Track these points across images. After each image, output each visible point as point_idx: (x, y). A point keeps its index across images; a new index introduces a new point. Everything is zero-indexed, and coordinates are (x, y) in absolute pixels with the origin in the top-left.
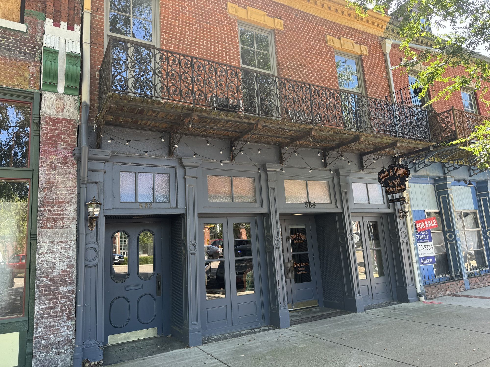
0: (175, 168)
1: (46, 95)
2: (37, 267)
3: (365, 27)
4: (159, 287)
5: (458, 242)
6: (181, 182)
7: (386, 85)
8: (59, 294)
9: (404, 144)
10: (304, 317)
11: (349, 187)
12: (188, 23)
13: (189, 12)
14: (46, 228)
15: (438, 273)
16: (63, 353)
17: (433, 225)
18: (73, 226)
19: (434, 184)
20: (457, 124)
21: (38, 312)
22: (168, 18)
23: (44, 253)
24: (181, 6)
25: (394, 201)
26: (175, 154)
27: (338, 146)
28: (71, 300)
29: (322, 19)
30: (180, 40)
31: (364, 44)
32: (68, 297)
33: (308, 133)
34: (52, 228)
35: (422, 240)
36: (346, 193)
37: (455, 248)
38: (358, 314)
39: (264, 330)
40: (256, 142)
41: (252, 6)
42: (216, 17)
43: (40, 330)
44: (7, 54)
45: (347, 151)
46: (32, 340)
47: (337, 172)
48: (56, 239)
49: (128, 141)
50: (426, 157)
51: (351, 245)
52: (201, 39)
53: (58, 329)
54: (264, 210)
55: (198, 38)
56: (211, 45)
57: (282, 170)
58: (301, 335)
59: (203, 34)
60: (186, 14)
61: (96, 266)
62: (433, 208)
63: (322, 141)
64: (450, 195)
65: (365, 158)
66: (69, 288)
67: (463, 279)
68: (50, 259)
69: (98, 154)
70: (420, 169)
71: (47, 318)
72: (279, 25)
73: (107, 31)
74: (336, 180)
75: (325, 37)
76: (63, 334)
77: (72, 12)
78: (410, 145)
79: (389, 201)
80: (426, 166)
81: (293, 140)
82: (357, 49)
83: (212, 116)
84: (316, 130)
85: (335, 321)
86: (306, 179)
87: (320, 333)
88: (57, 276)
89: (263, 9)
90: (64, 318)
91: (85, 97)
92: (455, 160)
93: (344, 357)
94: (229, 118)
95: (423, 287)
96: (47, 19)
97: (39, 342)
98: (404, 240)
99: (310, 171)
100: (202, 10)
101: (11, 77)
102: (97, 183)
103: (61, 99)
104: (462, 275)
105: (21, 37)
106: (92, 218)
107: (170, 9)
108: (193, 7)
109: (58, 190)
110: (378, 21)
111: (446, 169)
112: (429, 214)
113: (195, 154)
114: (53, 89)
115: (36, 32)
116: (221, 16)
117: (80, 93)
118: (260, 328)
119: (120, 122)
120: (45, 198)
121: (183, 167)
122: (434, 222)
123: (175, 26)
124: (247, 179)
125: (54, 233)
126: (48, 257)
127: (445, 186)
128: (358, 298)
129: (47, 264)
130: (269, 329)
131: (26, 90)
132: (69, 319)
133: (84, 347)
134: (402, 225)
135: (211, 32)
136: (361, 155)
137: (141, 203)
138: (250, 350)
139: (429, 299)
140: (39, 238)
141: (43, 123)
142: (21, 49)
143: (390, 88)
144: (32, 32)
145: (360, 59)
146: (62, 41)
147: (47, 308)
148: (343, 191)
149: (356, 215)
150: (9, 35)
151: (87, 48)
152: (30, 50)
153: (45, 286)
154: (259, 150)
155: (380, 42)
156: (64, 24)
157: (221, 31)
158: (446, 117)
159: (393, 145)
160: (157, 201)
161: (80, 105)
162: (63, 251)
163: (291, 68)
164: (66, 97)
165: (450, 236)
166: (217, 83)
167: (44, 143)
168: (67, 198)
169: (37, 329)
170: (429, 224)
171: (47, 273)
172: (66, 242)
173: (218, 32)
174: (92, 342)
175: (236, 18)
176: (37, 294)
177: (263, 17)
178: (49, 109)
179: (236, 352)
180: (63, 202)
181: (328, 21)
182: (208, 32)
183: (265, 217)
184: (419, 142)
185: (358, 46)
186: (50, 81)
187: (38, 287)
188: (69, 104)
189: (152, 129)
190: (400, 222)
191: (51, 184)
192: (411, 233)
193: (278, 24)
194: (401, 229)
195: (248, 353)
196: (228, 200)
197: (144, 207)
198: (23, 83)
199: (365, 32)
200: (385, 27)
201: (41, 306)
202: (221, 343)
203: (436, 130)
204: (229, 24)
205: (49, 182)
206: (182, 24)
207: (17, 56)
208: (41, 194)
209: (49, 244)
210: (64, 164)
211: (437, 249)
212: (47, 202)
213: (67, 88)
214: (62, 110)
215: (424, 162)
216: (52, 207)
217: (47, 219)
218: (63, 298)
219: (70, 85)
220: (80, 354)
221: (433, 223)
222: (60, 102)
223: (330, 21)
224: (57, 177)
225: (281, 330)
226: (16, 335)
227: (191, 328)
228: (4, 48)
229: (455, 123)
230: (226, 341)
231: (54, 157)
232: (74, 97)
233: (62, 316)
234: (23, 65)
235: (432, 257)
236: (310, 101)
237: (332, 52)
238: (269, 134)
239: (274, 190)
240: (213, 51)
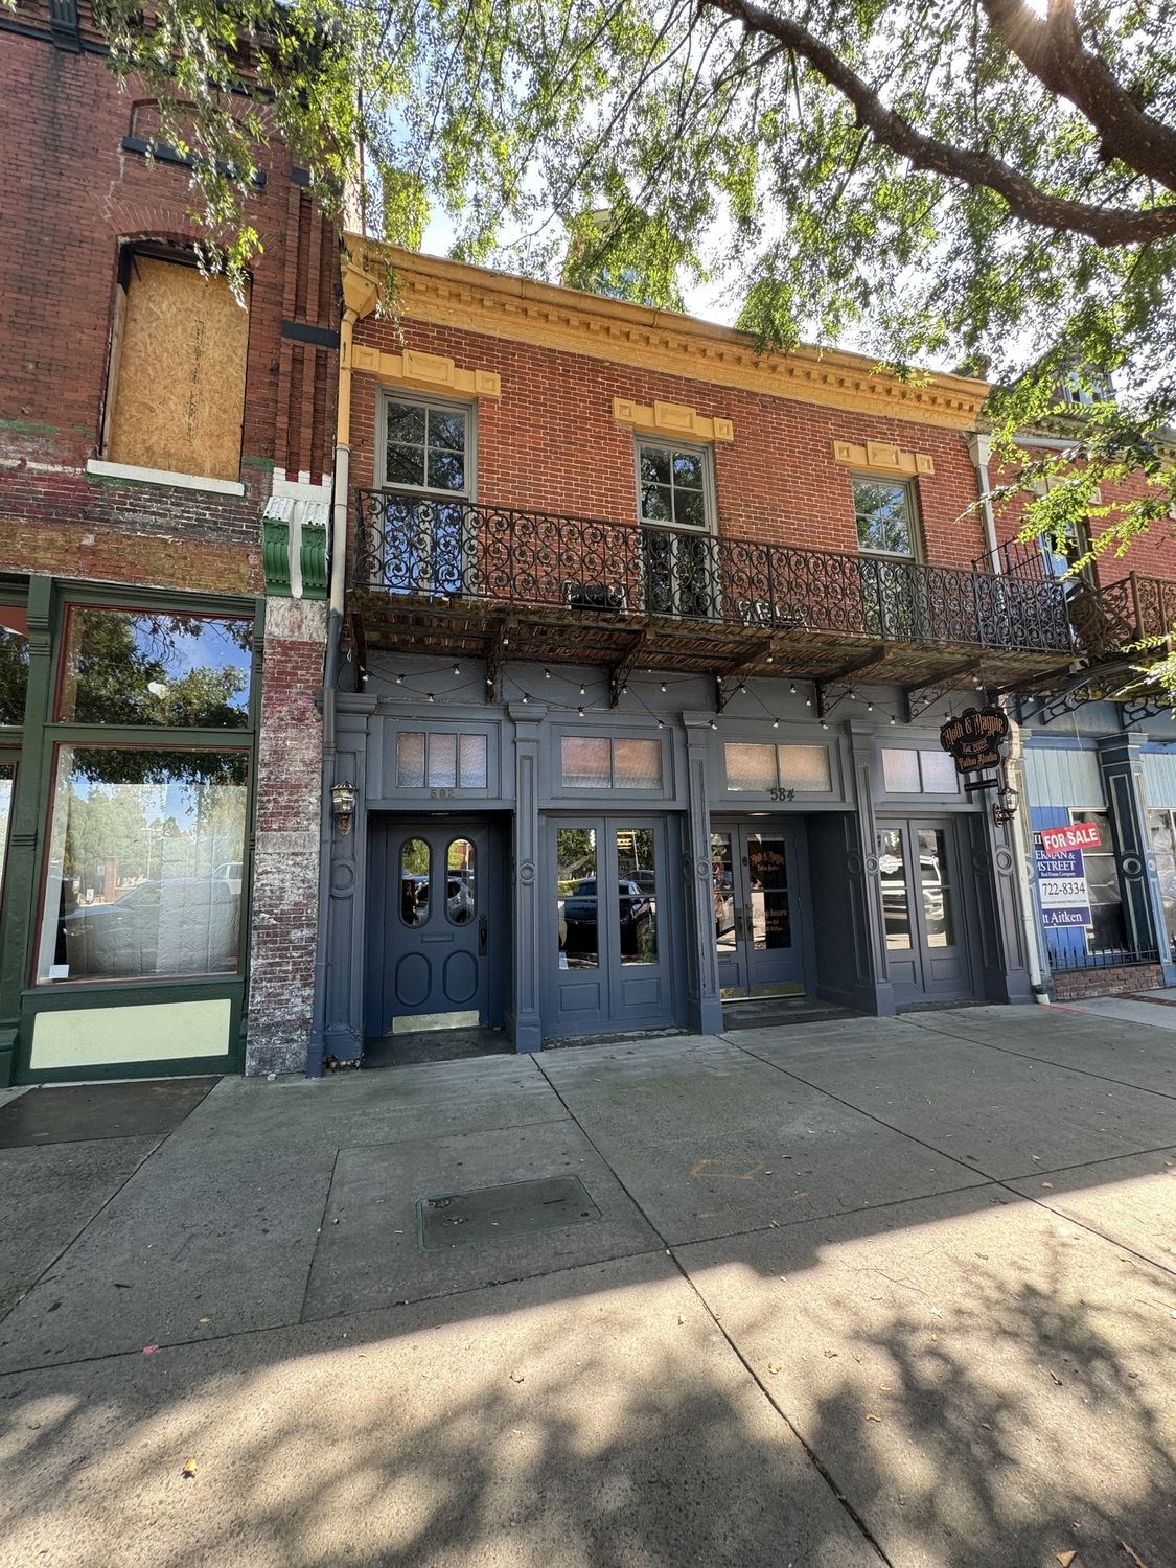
0: (498, 723)
1: (273, 603)
2: (256, 894)
3: (928, 415)
4: (483, 940)
5: (1152, 880)
6: (507, 748)
7: (974, 537)
8: (290, 942)
9: (999, 663)
10: (765, 1015)
11: (874, 759)
12: (530, 448)
13: (535, 426)
14: (269, 829)
15: (1096, 945)
16: (296, 1041)
17: (1087, 840)
18: (315, 828)
19: (1096, 751)
20: (1141, 613)
21: (256, 970)
22: (493, 442)
23: (266, 872)
24: (519, 417)
25: (982, 785)
26: (498, 699)
27: (843, 672)
28: (310, 954)
29: (823, 408)
30: (515, 482)
31: (925, 451)
32: (305, 948)
33: (762, 646)
34: (280, 829)
35: (1056, 871)
36: (865, 770)
37: (1142, 894)
38: (878, 1019)
39: (669, 1035)
40: (662, 669)
41: (665, 399)
42: (589, 430)
43: (258, 999)
44: (213, 536)
45: (862, 680)
46: (247, 1014)
47: (845, 726)
48: (284, 850)
49: (402, 676)
50: (1065, 690)
51: (872, 878)
52: (557, 476)
53: (288, 1000)
54: (679, 805)
55: (551, 475)
56: (576, 485)
57: (711, 723)
58: (734, 1052)
59: (562, 465)
60: (529, 431)
61: (351, 897)
62: (1093, 805)
63: (804, 662)
64: (1135, 774)
65: (914, 696)
66: (307, 933)
67: (1159, 963)
68: (277, 883)
69: (354, 700)
70: (1055, 716)
71: (270, 980)
72: (723, 430)
73: (380, 479)
74: (844, 743)
75: (829, 446)
76: (295, 1009)
77: (318, 453)
78: (1016, 665)
79: (969, 787)
80: (1068, 709)
81: (736, 662)
82: (907, 465)
83: (548, 620)
84: (782, 638)
85: (821, 1030)
86: (775, 741)
87: (775, 1052)
88: (288, 912)
89: (689, 404)
90: (298, 983)
91: (336, 602)
92: (1148, 696)
93: (791, 1107)
95: (1047, 974)
96: (276, 470)
97: (256, 1019)
98: (1003, 872)
99: (776, 725)
100: (561, 419)
101: (220, 575)
102: (354, 753)
103: (298, 607)
104: (1158, 953)
105: (236, 506)
106: (340, 814)
107: (497, 425)
108: (542, 416)
109: (290, 765)
110: (960, 396)
111: (1126, 716)
112: (1080, 817)
113: (527, 696)
114: (284, 591)
115: (260, 494)
116: (598, 426)
117: (329, 596)
118: (662, 1029)
119: (394, 643)
120: (269, 778)
121: (513, 721)
122: (1092, 835)
123: (505, 456)
124: (644, 743)
125: (283, 837)
126: (273, 879)
127: (1124, 755)
128: (882, 987)
129: (271, 891)
130: (681, 1033)
131: (242, 595)
132: (305, 985)
133: (326, 1033)
134: (1000, 839)
135: (576, 462)
136: (905, 690)
137: (434, 789)
138: (618, 1070)
139: (1062, 1001)
140: (259, 846)
141: (267, 651)
142: (236, 525)
143: (985, 542)
144: (254, 495)
145: (913, 484)
146: (301, 505)
147: (271, 964)
148: (859, 766)
149: (888, 816)
150: (216, 504)
151: (341, 515)
152: (250, 527)
153: (268, 928)
154: (663, 684)
155: (965, 444)
156: (304, 476)
157: (597, 457)
158: (1116, 598)
159: (971, 665)
160: (463, 785)
161: (329, 617)
162: (297, 870)
163: (749, 517)
164: (306, 604)
165: (1132, 866)
166: (561, 555)
167: (269, 686)
168: (306, 778)
169: (253, 997)
170: (1076, 839)
171: (270, 906)
172: (301, 854)
173: (592, 459)
174: (343, 1027)
175: (631, 428)
176: (254, 940)
177: (688, 419)
178: (277, 626)
179: (592, 1071)
180: (299, 786)
181: (838, 410)
182: (571, 461)
183: (682, 816)
184: (1036, 657)
185: (911, 456)
186: (278, 577)
187: (256, 928)
188: (310, 617)
189: (453, 652)
190: (996, 833)
191: (279, 754)
192: (1021, 855)
193: (721, 429)
194: (997, 847)
195: (610, 1076)
196: (606, 785)
197: (438, 796)
198: (239, 584)
199: (928, 426)
200: (977, 409)
201: (261, 961)
202: (578, 1050)
203: (1091, 628)
204: (615, 440)
205: (275, 752)
206: (519, 452)
207: (229, 539)
208: (262, 773)
209: (275, 856)
210: (300, 720)
211: (1098, 892)
212: (272, 787)
213: (306, 587)
214: (299, 627)
215: (1063, 703)
216: (280, 794)
217: (272, 815)
218: (296, 948)
219: (311, 581)
220: (318, 1046)
221: (1088, 836)
222: (296, 613)
223: (842, 411)
224: (288, 743)
225: (703, 1037)
226: (223, 1007)
227: (521, 1018)
228: (209, 527)
229: (1136, 612)
230: (586, 1049)
231: (285, 708)
232: (320, 602)
233: (294, 978)
234: (238, 553)
235: (1082, 911)
236: (769, 580)
237: (847, 473)
239: (701, 765)
240: (581, 497)
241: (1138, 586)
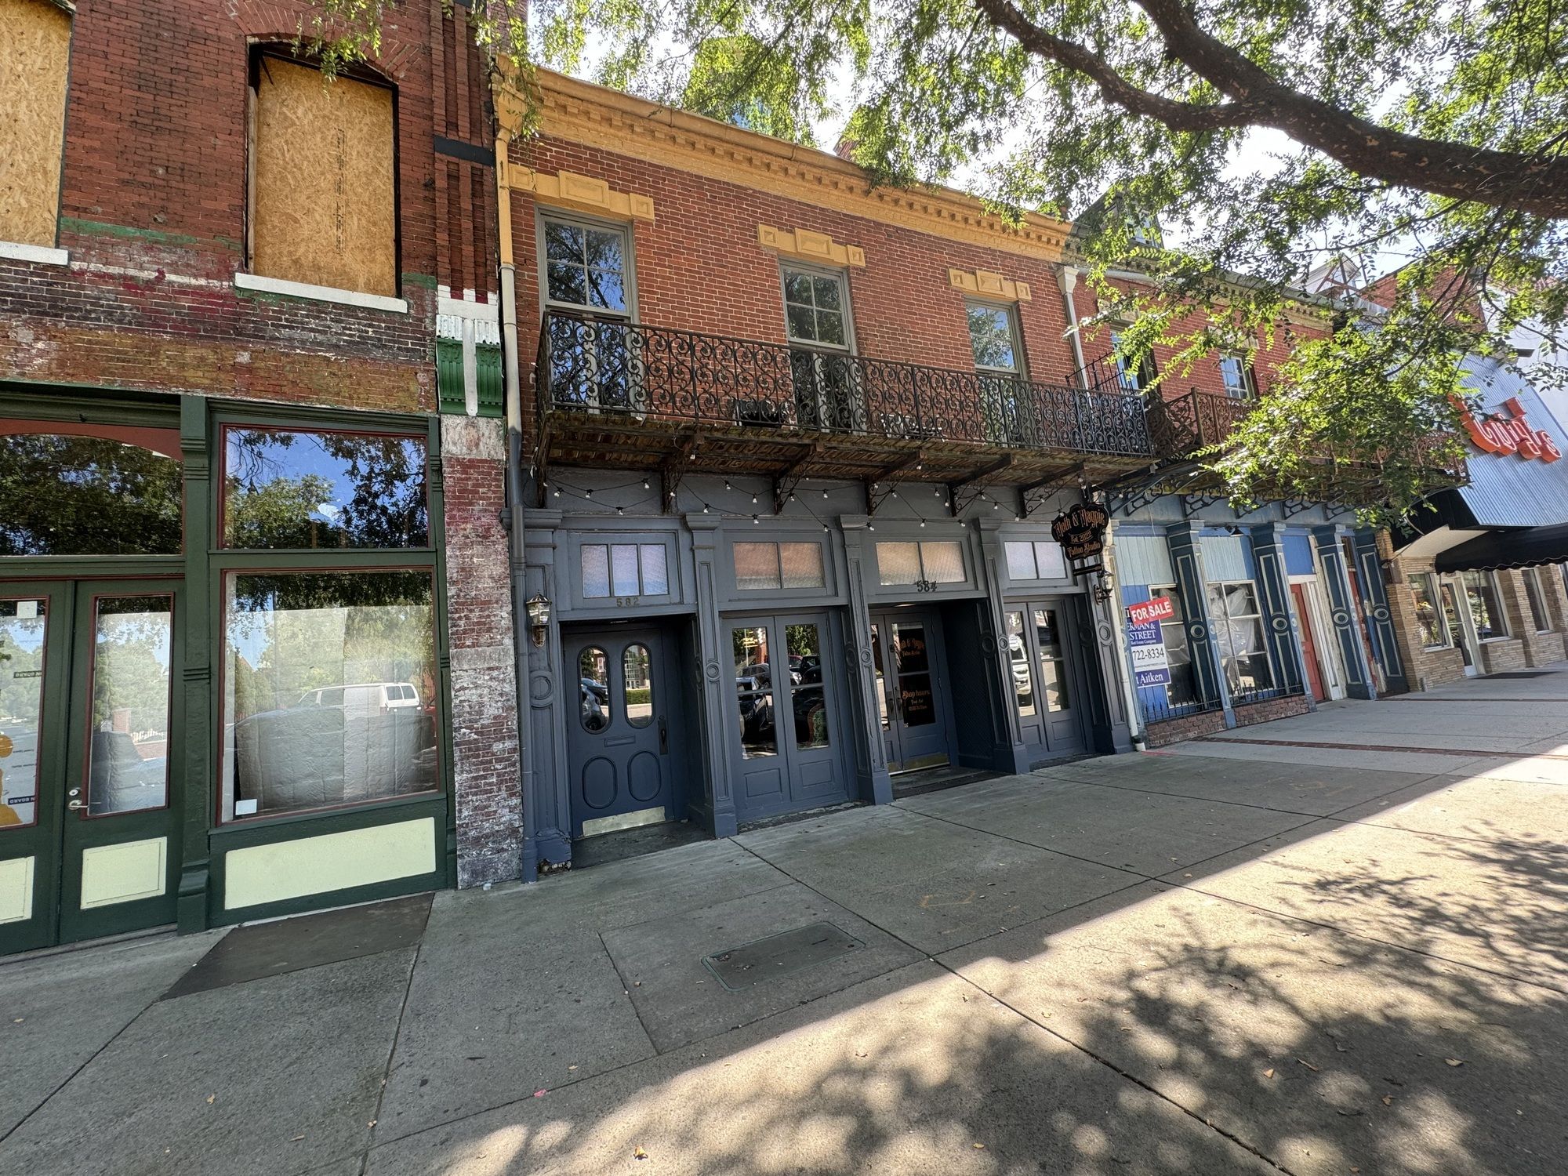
0: (675, 533)
1: (448, 421)
2: (454, 711)
3: (1023, 247)
4: (663, 739)
5: (1213, 642)
6: (685, 556)
7: (1067, 355)
8: (493, 755)
9: (1098, 466)
10: (921, 784)
11: (999, 551)
12: (686, 270)
13: (689, 249)
14: (463, 646)
15: (1174, 701)
16: (506, 850)
18: (508, 642)
19: (1166, 536)
20: (1201, 421)
21: (461, 785)
22: (651, 264)
23: (463, 689)
24: (673, 240)
25: (1085, 571)
26: (674, 509)
27: (974, 477)
28: (514, 765)
29: (939, 239)
30: (674, 302)
31: (1023, 280)
32: (508, 759)
33: (912, 456)
34: (473, 645)
35: (1141, 640)
36: (993, 561)
37: (1206, 652)
38: (1017, 776)
39: (847, 809)
40: (819, 477)
41: (804, 227)
42: (738, 254)
43: (465, 813)
44: (377, 353)
45: (990, 483)
46: (455, 829)
47: (975, 523)
48: (480, 665)
49: (590, 491)
50: (1145, 486)
51: (1004, 656)
52: (712, 297)
53: (495, 812)
54: (841, 601)
55: (707, 296)
56: (731, 306)
57: (869, 525)
58: (908, 815)
59: (716, 287)
60: (683, 254)
61: (550, 706)
62: (1163, 580)
63: (942, 468)
64: (1196, 555)
65: (1028, 495)
66: (508, 744)
67: (1222, 710)
68: (475, 698)
69: (540, 516)
70: (1136, 509)
71: (476, 794)
72: (856, 257)
73: (545, 300)
74: (974, 538)
75: (945, 273)
76: (503, 819)
77: (481, 270)
78: (1110, 466)
79: (1075, 572)
80: (1147, 503)
81: (887, 470)
82: (1009, 291)
83: (730, 436)
84: (928, 448)
85: (974, 790)
86: (918, 539)
87: (943, 811)
88: (488, 726)
89: (825, 231)
90: (504, 794)
91: (514, 419)
92: (1204, 489)
93: (977, 850)
94: (763, 438)
95: (1142, 726)
96: (440, 287)
97: (466, 833)
98: (1104, 642)
99: (923, 525)
100: (712, 243)
101: (388, 393)
102: (543, 567)
103: (474, 425)
104: (1220, 702)
105: (399, 323)
106: (537, 627)
107: (653, 247)
108: (695, 240)
109: (479, 582)
110: (1048, 232)
111: (1188, 506)
112: (1157, 592)
113: (707, 506)
114: (459, 410)
115: (424, 311)
116: (748, 251)
117: (505, 413)
118: (839, 804)
119: (575, 459)
120: (458, 596)
121: (689, 530)
123: (663, 277)
124: (806, 545)
125: (477, 653)
126: (472, 695)
127: (1187, 539)
128: (1018, 749)
129: (470, 707)
130: (856, 806)
131: (414, 414)
132: (512, 795)
133: (539, 839)
134: (1101, 616)
135: (729, 284)
136: (1021, 490)
137: (619, 598)
138: (817, 841)
139: (1154, 747)
140: (454, 664)
141: (446, 469)
142: (401, 343)
143: (1075, 359)
144: (417, 312)
145: (1015, 309)
146: (468, 323)
147: (476, 778)
148: (988, 558)
149: (1013, 600)
150: (379, 320)
151: (511, 333)
152: (416, 344)
153: (470, 742)
154: (825, 491)
155: (1055, 272)
156: (469, 294)
157: (747, 280)
158: (1181, 409)
159: (1077, 468)
160: (646, 593)
161: (506, 434)
162: (494, 684)
163: (883, 337)
164: (482, 422)
165: (1198, 631)
166: (737, 376)
167: (451, 504)
168: (496, 594)
169: (460, 811)
170: (1155, 611)
171: (470, 721)
172: (498, 668)
173: (742, 281)
174: (552, 832)
175: (775, 253)
176: (457, 755)
177: (825, 245)
178: (455, 444)
179: (793, 844)
180: (489, 602)
181: (950, 241)
182: (724, 283)
183: (843, 612)
184: (1126, 460)
185: (1012, 283)
186: (453, 396)
187: (458, 744)
188: (487, 434)
189: (632, 467)
190: (1097, 610)
191: (467, 572)
192: (1118, 628)
193: (854, 256)
194: (1099, 622)
195: (812, 846)
196: (774, 586)
197: (624, 604)
198: (410, 403)
199: (1024, 257)
200: (1062, 243)
201: (465, 775)
202: (771, 830)
203: (1163, 435)
204: (762, 264)
205: (463, 569)
206: (676, 274)
207: (395, 356)
208: (452, 591)
209: (471, 672)
210: (485, 537)
211: (1172, 654)
212: (463, 604)
213: (481, 405)
214: (477, 445)
215: (1143, 497)
216: (471, 611)
217: (465, 632)
218: (499, 761)
219: (487, 401)
220: (532, 852)
222: (473, 431)
223: (954, 242)
224: (475, 560)
225: (877, 807)
226: (429, 823)
227: (717, 806)
228: (373, 345)
229: (1197, 420)
230: (778, 828)
231: (469, 526)
232: (496, 420)
233: (500, 790)
234: (406, 371)
235: (1163, 671)
236: (915, 396)
237: (963, 299)
238: (841, 461)
239: (858, 563)
240: (736, 318)
241: (1198, 400)
